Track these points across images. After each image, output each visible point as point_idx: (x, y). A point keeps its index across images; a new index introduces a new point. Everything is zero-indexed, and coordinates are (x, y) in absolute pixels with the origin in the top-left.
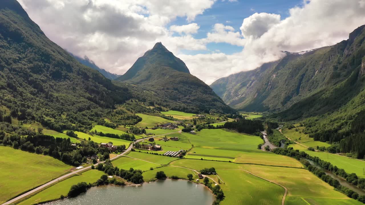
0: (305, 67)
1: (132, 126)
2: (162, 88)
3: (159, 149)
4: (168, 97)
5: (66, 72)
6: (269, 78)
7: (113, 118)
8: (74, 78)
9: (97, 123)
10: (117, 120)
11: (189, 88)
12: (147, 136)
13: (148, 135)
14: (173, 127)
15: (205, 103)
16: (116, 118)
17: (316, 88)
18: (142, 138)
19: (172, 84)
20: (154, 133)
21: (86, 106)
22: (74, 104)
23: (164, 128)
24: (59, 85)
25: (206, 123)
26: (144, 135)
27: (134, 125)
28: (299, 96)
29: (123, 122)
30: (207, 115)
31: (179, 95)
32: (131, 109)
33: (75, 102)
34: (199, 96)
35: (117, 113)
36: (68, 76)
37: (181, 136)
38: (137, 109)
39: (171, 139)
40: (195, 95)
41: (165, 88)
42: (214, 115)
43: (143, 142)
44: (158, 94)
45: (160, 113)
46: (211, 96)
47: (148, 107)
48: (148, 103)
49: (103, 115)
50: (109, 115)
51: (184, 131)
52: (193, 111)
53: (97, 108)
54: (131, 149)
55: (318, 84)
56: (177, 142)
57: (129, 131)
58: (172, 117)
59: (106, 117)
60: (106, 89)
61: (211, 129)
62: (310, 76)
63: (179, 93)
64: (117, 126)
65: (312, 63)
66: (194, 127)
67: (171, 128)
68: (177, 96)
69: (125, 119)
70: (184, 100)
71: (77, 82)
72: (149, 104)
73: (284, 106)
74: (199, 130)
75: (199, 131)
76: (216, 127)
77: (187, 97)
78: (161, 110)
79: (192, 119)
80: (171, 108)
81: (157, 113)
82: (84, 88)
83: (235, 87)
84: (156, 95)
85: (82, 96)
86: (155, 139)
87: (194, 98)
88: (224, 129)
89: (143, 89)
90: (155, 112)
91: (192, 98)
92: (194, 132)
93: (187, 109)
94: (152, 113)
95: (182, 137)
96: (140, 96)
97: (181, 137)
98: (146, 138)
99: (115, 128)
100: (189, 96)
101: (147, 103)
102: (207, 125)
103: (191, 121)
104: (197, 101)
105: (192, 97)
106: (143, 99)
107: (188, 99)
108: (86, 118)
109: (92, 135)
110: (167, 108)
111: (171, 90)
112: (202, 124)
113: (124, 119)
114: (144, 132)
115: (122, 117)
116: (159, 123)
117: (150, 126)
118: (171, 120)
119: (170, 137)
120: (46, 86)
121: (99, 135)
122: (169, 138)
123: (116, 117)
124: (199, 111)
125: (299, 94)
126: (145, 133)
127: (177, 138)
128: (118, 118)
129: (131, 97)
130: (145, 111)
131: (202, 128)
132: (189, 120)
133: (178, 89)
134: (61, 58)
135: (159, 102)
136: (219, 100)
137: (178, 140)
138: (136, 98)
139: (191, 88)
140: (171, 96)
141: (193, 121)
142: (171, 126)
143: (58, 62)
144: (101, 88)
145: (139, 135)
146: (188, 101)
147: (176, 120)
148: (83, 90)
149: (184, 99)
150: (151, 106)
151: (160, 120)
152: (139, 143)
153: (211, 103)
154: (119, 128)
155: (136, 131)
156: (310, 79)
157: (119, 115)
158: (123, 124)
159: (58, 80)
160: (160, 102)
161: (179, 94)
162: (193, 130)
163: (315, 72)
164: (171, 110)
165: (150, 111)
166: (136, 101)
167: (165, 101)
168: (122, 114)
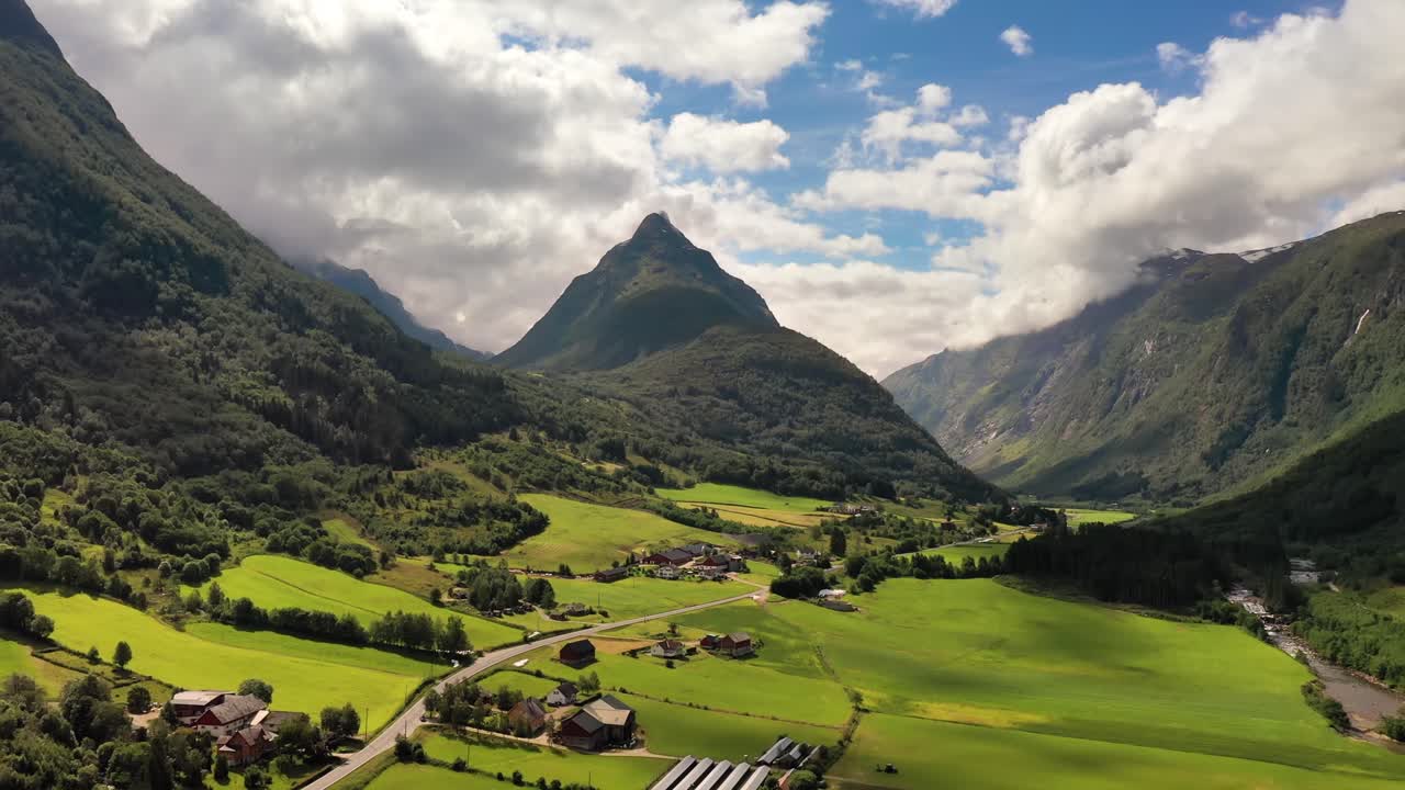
0: (1304, 297)
1: (480, 558)
2: (668, 388)
3: (617, 732)
4: (693, 429)
5: (189, 287)
6: (1123, 354)
7: (380, 511)
8: (222, 320)
9: (267, 541)
10: (402, 527)
11: (787, 391)
12: (559, 625)
13: (562, 618)
14: (721, 566)
15: (862, 454)
16: (398, 518)
17: (1370, 388)
18: (518, 636)
19: (711, 372)
20: (605, 607)
21: (236, 447)
22: (167, 433)
23: (668, 572)
24: (120, 345)
25: (895, 544)
26: (538, 620)
27: (496, 553)
28: (1289, 424)
29: (431, 535)
30: (889, 506)
31: (745, 420)
32: (495, 472)
33: (171, 426)
34: (834, 425)
35: (409, 486)
36: (191, 304)
37: (768, 624)
38: (530, 472)
39: (709, 643)
40: (816, 422)
41: (682, 388)
42: (921, 506)
43: (520, 670)
44: (648, 413)
45: (651, 492)
46: (887, 425)
47: (592, 467)
48: (598, 447)
49: (327, 499)
50: (363, 498)
51: (782, 589)
52: (814, 488)
53: (305, 459)
54: (393, 744)
55: (1380, 369)
56: (747, 665)
57: (451, 594)
58: (714, 515)
59: (345, 509)
60: (392, 378)
61: (934, 577)
62: (1333, 337)
63: (742, 409)
64: (384, 559)
65: (1336, 280)
66: (837, 565)
67: (708, 573)
68: (735, 423)
69: (452, 519)
70: (769, 442)
71: (234, 336)
72: (599, 452)
73: (1221, 471)
74: (868, 587)
75: (866, 590)
76: (959, 566)
77: (782, 428)
78: (655, 479)
79: (819, 524)
80: (707, 472)
81: (639, 491)
82: (265, 364)
83: (970, 402)
84: (639, 417)
85: (237, 400)
86: (601, 649)
87: (812, 433)
88: (1011, 578)
89: (580, 390)
90: (625, 488)
91: (804, 433)
92: (837, 597)
93: (786, 475)
94: (611, 493)
95: (779, 632)
96: (558, 417)
97: (771, 631)
98: (544, 636)
99: (367, 572)
100: (791, 425)
101: (592, 446)
102: (909, 556)
103: (816, 534)
104: (826, 444)
105: (802, 429)
106: (573, 427)
107: (786, 437)
108: (207, 509)
109: (176, 620)
110: (685, 470)
111: (709, 397)
112: (874, 553)
113: (446, 521)
114: (541, 595)
115: (432, 510)
116: (638, 543)
117: (589, 558)
118: (707, 527)
119: (703, 634)
120: (30, 340)
121: (226, 621)
122: (692, 637)
123: (402, 509)
124: (843, 486)
125: (1286, 418)
126: (550, 605)
127: (746, 637)
128: (406, 519)
129: (511, 418)
130: (573, 482)
131: (880, 575)
132: (802, 532)
133: (741, 393)
134: (175, 228)
135: (647, 445)
136: (924, 441)
137: (749, 656)
138: (541, 423)
139: (798, 388)
140: (705, 424)
141: (828, 538)
142: (709, 562)
143: (148, 238)
144: (365, 370)
145: (506, 618)
146: (786, 446)
147: (735, 529)
148: (258, 373)
149: (766, 437)
150: (611, 460)
151: (648, 530)
152: (480, 684)
153: (889, 455)
154: (394, 574)
155: (493, 592)
156: (1333, 351)
157: (424, 497)
158: (430, 550)
159: (127, 318)
160: (657, 442)
161: (745, 415)
162: (833, 582)
163: (1352, 317)
164: (706, 480)
165: (598, 481)
166: (535, 439)
167: (681, 440)
168: (437, 495)
